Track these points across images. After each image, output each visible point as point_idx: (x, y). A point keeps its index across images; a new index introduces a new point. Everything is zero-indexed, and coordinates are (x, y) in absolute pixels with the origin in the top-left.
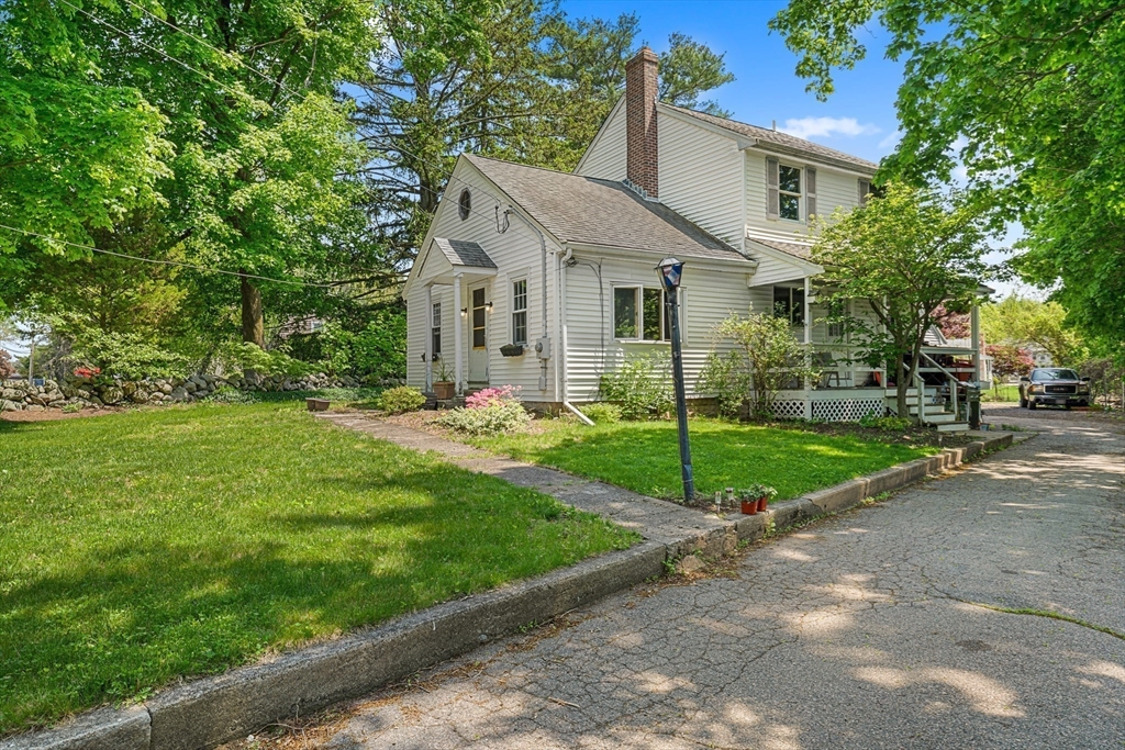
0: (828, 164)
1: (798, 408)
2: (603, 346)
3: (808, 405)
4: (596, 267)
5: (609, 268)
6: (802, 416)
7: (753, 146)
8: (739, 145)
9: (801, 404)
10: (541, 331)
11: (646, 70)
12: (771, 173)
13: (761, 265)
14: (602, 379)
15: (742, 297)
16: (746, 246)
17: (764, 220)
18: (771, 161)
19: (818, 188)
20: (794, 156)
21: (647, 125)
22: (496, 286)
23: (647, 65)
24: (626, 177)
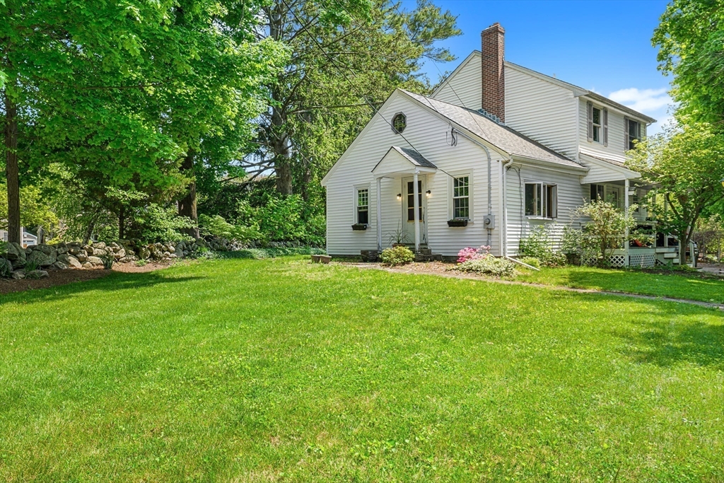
0: (615, 107)
1: (620, 260)
2: (521, 220)
3: (626, 258)
4: (517, 170)
5: (525, 171)
6: (622, 264)
7: (585, 95)
8: (574, 93)
9: (622, 257)
10: (487, 211)
11: (499, 38)
12: (589, 112)
13: (591, 171)
14: (521, 242)
15: (577, 190)
16: (580, 158)
17: (586, 141)
18: (590, 104)
19: (608, 122)
20: (602, 102)
21: (499, 74)
22: (435, 180)
23: (499, 35)
24: (481, 108)
